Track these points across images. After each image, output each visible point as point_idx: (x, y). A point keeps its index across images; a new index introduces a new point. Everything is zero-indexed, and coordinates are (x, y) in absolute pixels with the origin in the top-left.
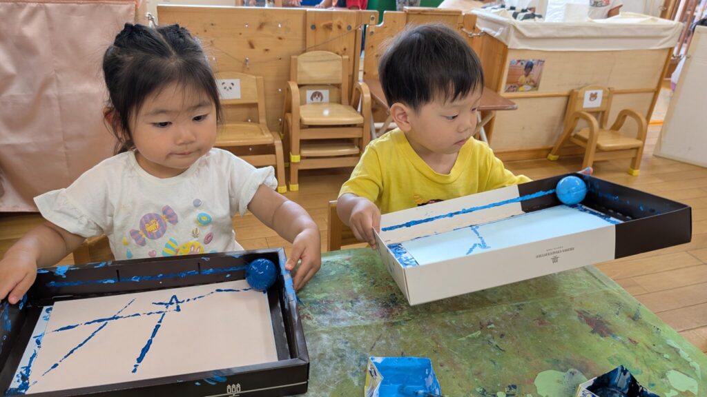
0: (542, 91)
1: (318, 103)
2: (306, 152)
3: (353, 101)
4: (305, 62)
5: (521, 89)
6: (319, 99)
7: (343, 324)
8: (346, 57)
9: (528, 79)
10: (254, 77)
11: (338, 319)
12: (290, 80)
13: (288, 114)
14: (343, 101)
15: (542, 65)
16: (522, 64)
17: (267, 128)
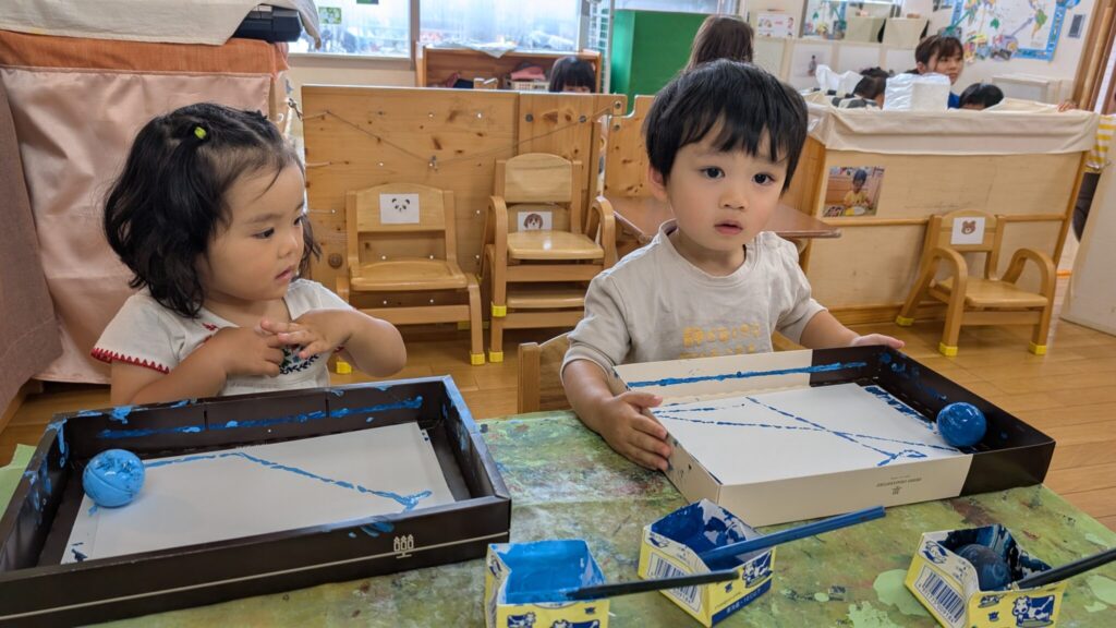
0: (881, 215)
1: (536, 231)
2: (515, 302)
3: (588, 228)
4: (517, 169)
5: (848, 212)
6: (537, 225)
7: (571, 499)
8: (578, 162)
9: (859, 197)
10: (440, 192)
11: (564, 493)
12: (493, 194)
13: (490, 246)
14: (573, 228)
15: (880, 175)
16: (849, 173)
17: (457, 266)
